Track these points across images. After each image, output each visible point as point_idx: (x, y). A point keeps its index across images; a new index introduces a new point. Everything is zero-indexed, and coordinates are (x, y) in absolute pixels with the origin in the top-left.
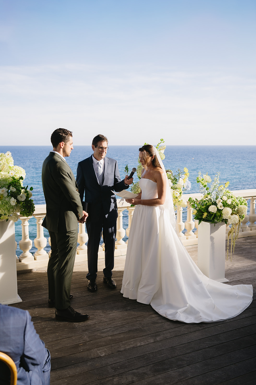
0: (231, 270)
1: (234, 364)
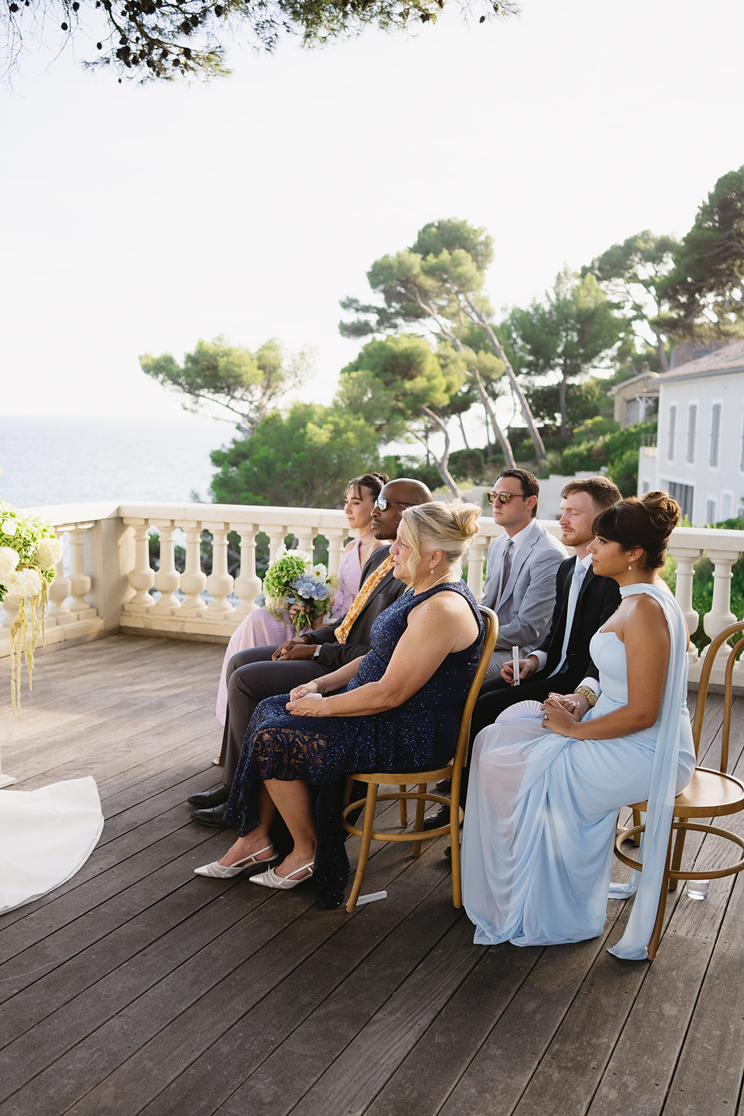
0: (10, 747)
1: (117, 1014)
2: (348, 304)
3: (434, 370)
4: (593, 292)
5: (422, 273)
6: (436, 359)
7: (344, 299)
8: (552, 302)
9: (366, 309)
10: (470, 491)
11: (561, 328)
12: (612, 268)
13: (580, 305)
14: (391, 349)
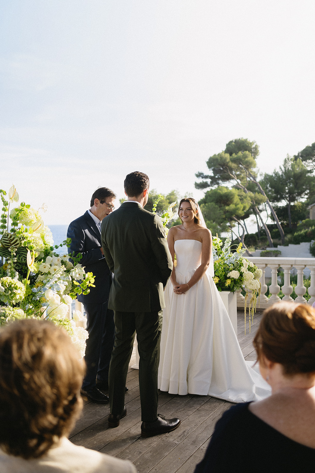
2: (199, 175)
3: (237, 201)
4: (301, 166)
5: (230, 161)
6: (238, 197)
7: (197, 173)
8: (283, 171)
9: (206, 177)
10: (254, 252)
11: (287, 182)
12: (306, 156)
13: (295, 172)
14: (219, 193)
